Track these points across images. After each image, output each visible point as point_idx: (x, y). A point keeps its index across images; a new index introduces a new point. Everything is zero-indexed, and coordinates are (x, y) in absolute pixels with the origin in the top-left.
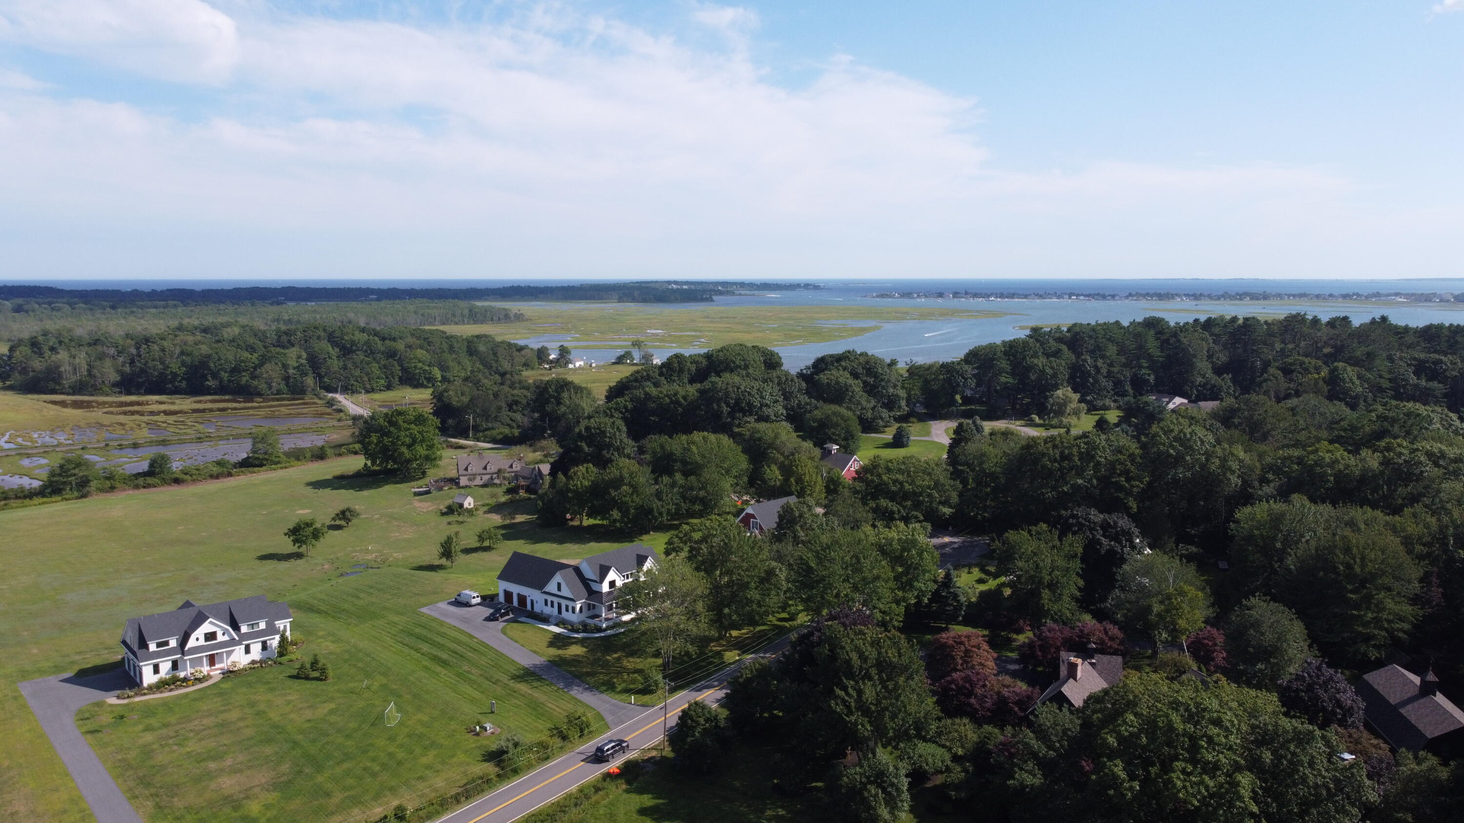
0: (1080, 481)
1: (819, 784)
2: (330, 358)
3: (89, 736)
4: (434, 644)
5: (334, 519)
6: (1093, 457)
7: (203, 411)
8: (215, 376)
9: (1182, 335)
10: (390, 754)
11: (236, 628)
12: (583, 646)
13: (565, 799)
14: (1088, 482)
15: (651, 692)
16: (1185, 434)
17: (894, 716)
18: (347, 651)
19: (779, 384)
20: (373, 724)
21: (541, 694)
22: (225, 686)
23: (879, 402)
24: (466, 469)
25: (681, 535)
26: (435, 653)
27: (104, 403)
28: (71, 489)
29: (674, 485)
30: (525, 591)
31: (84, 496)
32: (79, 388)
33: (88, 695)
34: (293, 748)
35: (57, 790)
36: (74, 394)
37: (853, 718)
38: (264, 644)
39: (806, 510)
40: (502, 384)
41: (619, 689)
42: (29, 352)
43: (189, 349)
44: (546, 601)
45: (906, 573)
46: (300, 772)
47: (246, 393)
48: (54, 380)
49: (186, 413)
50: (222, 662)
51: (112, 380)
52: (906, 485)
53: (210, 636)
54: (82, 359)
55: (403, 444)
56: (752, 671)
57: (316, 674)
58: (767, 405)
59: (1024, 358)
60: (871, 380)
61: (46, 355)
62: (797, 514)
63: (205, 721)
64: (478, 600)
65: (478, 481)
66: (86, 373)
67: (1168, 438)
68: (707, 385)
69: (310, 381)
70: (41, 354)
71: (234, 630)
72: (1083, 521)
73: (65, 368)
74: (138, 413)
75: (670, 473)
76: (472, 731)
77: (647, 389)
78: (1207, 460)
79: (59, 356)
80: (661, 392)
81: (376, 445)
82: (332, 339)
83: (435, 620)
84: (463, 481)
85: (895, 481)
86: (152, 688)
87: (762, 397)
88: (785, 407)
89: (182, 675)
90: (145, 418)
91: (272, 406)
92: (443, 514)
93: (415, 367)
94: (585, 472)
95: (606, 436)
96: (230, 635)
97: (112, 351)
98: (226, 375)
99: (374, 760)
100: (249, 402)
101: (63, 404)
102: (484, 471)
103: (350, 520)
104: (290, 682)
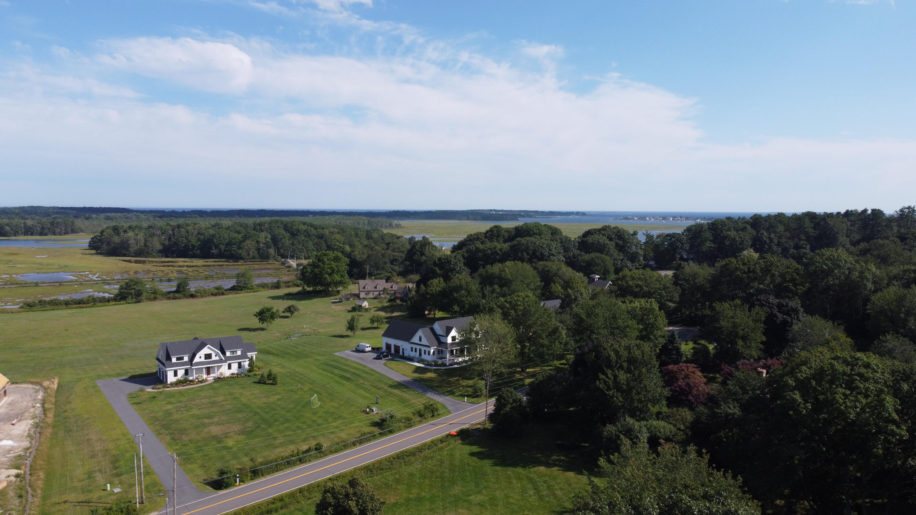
0: (762, 286)
1: (587, 445)
2: (284, 238)
3: (134, 405)
4: (341, 369)
5: (284, 312)
6: (770, 271)
7: (209, 266)
8: (217, 247)
9: (829, 219)
10: (313, 421)
11: (224, 353)
12: (435, 373)
13: (422, 445)
14: (767, 287)
15: (477, 396)
16: (834, 256)
17: (638, 393)
18: (289, 372)
19: (561, 243)
20: (304, 406)
21: (407, 395)
22: (215, 385)
23: (625, 256)
24: (364, 288)
25: (498, 304)
26: (343, 374)
27: (153, 262)
28: (132, 298)
29: (493, 291)
30: (399, 343)
31: (138, 302)
32: (139, 253)
33: (135, 387)
34: (255, 415)
35: (115, 429)
36: (136, 257)
37: (611, 393)
38: (240, 364)
39: (579, 295)
40: (387, 249)
41: (457, 394)
42: (112, 232)
43: (203, 231)
44: (412, 348)
45: (645, 329)
46: (259, 427)
47: (235, 258)
48: (125, 248)
49: (199, 266)
50: (214, 373)
51: (158, 249)
52: (645, 288)
53: (208, 356)
54: (141, 237)
55: (326, 273)
56: (543, 377)
57: (271, 382)
58: (553, 255)
59: (722, 232)
60: (621, 243)
61: (121, 235)
62: (573, 297)
63: (203, 401)
64: (370, 349)
65: (371, 296)
66: (143, 245)
67: (822, 259)
68: (515, 242)
69: (272, 251)
70: (118, 234)
71: (222, 354)
72: (764, 303)
73: (132, 241)
74: (172, 266)
75: (491, 284)
76: (365, 412)
77: (477, 245)
78: (849, 273)
79: (129, 234)
80: (486, 247)
81: (310, 273)
82: (286, 227)
83: (343, 358)
84: (362, 295)
85: (637, 286)
86: (172, 384)
87: (550, 250)
88: (564, 256)
89: (191, 378)
90: (175, 268)
91: (249, 264)
92: (349, 311)
93: (335, 245)
94: (438, 283)
95: (451, 264)
96: (219, 356)
97: (159, 232)
98: (224, 247)
99: (304, 423)
100: (236, 262)
101: (129, 261)
102: (375, 290)
103: (293, 313)
104: (254, 385)
